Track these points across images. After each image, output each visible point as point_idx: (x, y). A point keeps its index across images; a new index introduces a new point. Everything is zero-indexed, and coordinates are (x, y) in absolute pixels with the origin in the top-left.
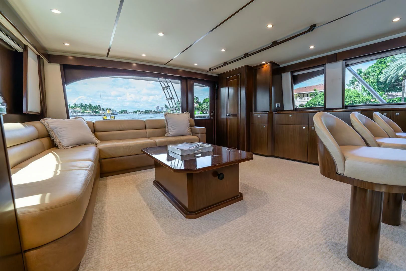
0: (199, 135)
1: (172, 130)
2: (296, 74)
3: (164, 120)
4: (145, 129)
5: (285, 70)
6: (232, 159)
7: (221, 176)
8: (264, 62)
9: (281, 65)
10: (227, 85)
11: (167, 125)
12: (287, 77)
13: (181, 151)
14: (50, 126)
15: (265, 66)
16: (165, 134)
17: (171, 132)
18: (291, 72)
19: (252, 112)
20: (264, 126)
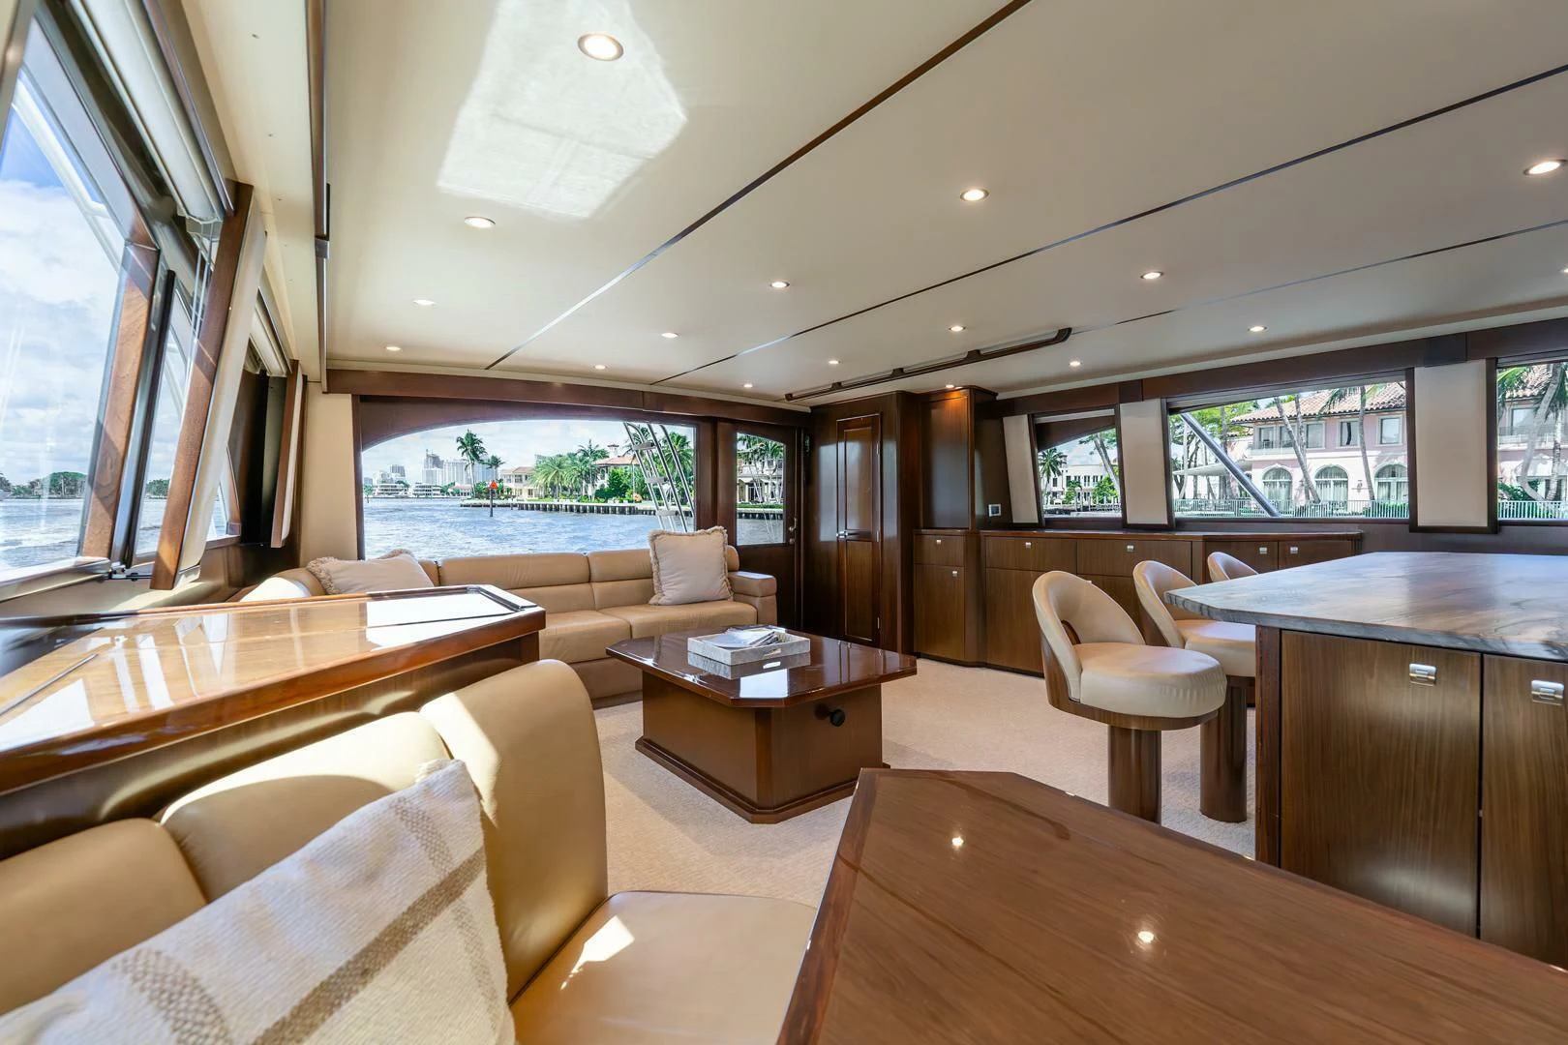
0: (758, 599)
1: (675, 584)
2: (1044, 420)
3: (648, 551)
4: (589, 581)
5: (1012, 407)
6: (856, 675)
7: (837, 717)
8: (950, 387)
9: (1000, 394)
10: (841, 435)
11: (658, 569)
12: (1017, 431)
13: (732, 653)
14: (337, 581)
15: (955, 395)
16: (652, 596)
17: (670, 588)
18: (1028, 416)
19: (918, 527)
20: (955, 572)
